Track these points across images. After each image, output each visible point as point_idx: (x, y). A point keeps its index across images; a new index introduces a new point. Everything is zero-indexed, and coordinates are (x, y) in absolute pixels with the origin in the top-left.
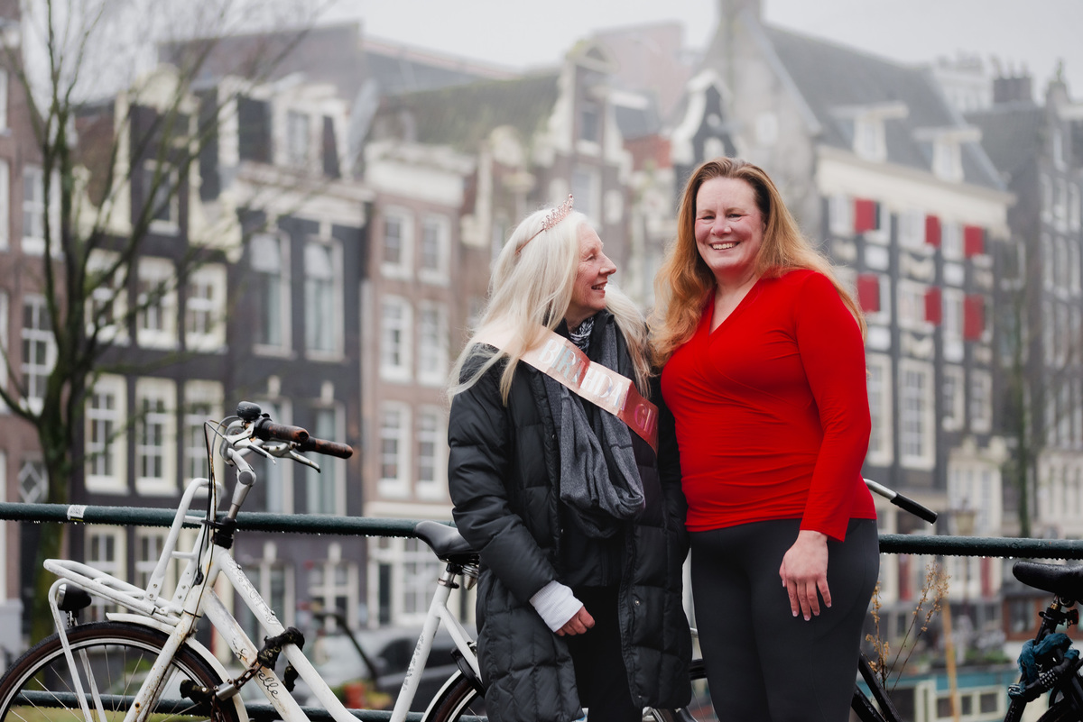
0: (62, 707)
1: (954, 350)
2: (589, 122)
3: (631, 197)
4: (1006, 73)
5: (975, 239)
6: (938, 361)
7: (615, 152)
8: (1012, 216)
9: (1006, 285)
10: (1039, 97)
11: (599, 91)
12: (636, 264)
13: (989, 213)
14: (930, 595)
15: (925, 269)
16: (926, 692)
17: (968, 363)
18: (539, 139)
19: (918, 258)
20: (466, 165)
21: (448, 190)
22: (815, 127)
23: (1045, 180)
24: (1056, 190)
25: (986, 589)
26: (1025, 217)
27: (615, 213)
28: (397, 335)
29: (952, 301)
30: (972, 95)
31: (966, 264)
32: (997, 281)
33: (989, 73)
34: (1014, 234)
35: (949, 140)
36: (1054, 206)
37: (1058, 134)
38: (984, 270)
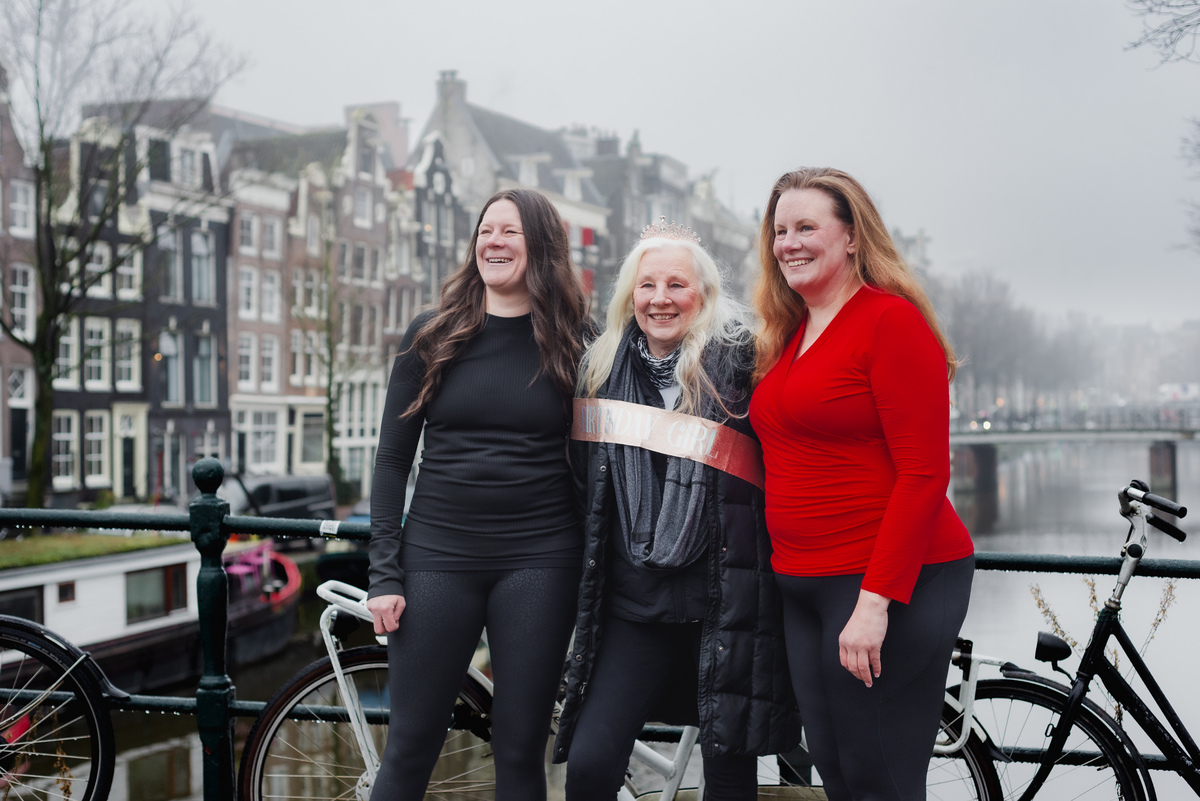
2: (366, 161)
3: (391, 208)
4: (603, 137)
5: (589, 236)
7: (382, 180)
8: (609, 222)
9: (606, 262)
10: (623, 151)
11: (372, 141)
12: (393, 248)
13: (598, 222)
18: (337, 170)
20: (291, 186)
21: (281, 201)
22: (497, 167)
23: (627, 202)
24: (633, 207)
26: (614, 222)
27: (381, 217)
28: (249, 291)
30: (582, 150)
31: (583, 251)
32: (600, 261)
33: (592, 137)
34: (610, 233)
35: (574, 177)
36: (632, 217)
37: (634, 175)
38: (593, 254)
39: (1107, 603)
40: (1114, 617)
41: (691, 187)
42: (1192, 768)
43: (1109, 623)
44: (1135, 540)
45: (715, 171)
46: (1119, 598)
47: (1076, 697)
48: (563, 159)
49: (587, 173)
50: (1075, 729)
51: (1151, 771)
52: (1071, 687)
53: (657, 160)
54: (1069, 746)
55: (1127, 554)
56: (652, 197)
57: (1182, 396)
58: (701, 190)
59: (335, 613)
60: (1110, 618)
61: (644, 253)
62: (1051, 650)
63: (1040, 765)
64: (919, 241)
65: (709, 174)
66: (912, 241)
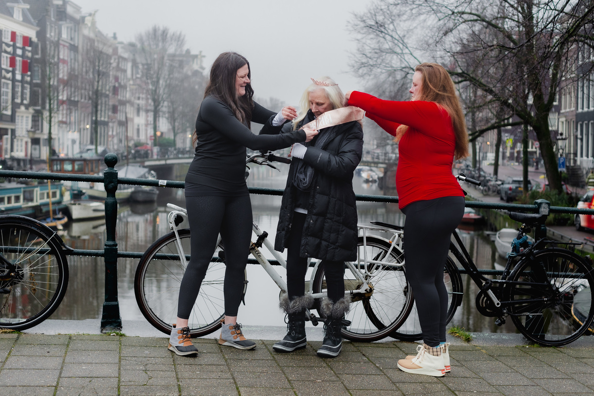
0: (169, 259)
1: (18, 77)
5: (27, 41)
6: (13, 80)
8: (38, 34)
9: (36, 56)
13: (32, 33)
14: (8, 156)
15: (10, 49)
16: (37, 191)
17: (22, 81)
19: (8, 45)
24: (51, 27)
25: (26, 155)
26: (41, 34)
31: (23, 49)
32: (32, 55)
34: (38, 40)
35: (19, 8)
36: (51, 32)
37: (52, 9)
38: (29, 51)
41: (83, 18)
42: (473, 271)
45: (96, 12)
49: (27, 6)
51: (461, 275)
56: (61, 23)
58: (88, 20)
59: (176, 216)
64: (199, 57)
65: (93, 12)
66: (196, 57)
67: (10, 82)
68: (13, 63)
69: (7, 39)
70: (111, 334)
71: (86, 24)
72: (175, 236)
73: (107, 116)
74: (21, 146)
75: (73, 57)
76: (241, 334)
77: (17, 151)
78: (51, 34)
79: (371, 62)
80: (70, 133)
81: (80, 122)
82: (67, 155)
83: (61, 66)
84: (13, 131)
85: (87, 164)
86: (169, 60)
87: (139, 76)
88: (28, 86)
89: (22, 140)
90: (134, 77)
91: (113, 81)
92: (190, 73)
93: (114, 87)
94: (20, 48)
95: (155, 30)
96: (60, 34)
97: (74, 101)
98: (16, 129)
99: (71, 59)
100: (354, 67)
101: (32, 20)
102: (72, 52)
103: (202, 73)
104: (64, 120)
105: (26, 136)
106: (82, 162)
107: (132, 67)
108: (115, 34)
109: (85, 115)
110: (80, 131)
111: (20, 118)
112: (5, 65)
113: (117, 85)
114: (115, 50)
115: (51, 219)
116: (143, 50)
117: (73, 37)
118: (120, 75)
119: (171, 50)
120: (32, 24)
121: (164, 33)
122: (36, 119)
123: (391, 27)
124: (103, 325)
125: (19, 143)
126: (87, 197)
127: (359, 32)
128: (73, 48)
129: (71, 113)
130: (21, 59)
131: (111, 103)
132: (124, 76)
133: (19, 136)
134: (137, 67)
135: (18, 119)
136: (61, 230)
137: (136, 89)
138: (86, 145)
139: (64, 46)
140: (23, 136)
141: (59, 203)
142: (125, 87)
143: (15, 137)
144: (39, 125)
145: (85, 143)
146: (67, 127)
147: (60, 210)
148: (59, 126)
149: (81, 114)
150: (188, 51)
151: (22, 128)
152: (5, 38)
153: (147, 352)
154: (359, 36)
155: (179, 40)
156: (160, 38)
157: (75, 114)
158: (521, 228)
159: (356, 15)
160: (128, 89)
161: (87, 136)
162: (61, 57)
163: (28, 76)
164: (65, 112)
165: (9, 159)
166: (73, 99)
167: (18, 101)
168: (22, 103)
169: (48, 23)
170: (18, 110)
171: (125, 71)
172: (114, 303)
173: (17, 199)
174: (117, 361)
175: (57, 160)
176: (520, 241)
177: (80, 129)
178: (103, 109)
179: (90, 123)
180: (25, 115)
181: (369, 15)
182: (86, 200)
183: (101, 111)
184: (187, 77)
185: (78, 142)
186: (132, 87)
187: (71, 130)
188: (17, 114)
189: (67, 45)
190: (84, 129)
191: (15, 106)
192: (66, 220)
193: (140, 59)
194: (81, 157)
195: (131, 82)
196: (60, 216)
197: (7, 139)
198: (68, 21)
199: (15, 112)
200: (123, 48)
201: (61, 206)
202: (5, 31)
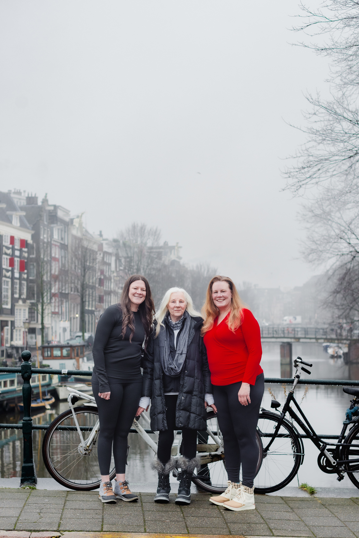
1: (17, 275)
4: (30, 196)
5: (23, 243)
6: (13, 278)
8: (33, 237)
9: (31, 256)
10: (40, 203)
13: (27, 237)
14: (8, 345)
15: (9, 252)
17: (20, 279)
19: (8, 248)
24: (44, 230)
25: (24, 344)
26: (36, 237)
29: (17, 260)
30: (20, 201)
31: (21, 250)
32: (29, 255)
33: (24, 196)
34: (33, 242)
35: (17, 215)
36: (44, 235)
37: (45, 214)
38: (25, 252)
39: (290, 391)
40: (292, 395)
41: (72, 220)
42: (313, 436)
43: (291, 397)
44: (298, 374)
45: (82, 214)
46: (294, 390)
47: (282, 418)
48: (12, 206)
49: (23, 213)
50: (281, 427)
51: (302, 439)
52: (280, 415)
53: (55, 207)
54: (279, 432)
55: (296, 378)
56: (52, 225)
57: (294, 322)
58: (76, 222)
59: (72, 396)
60: (291, 395)
61: (172, 294)
62: (275, 405)
63: (272, 438)
64: (176, 248)
65: (80, 215)
66: (173, 248)
67: (9, 280)
68: (12, 263)
69: (7, 242)
70: (26, 488)
71: (75, 225)
72: (72, 412)
73: (94, 306)
74: (20, 335)
75: (63, 254)
76: (128, 489)
77: (16, 340)
78: (44, 237)
79: (320, 248)
80: (62, 322)
81: (70, 311)
82: (59, 342)
83: (53, 264)
84: (13, 323)
85: (74, 350)
86: (148, 252)
87: (122, 268)
88: (24, 283)
89: (20, 330)
90: (118, 270)
91: (99, 274)
92: (167, 263)
93: (100, 279)
94: (17, 250)
95: (134, 227)
96: (52, 236)
97: (65, 294)
98: (15, 321)
99: (62, 257)
100: (304, 253)
101: (28, 225)
102: (63, 250)
103: (179, 262)
104: (57, 310)
105: (23, 326)
106: (69, 349)
107: (116, 261)
108: (101, 232)
109: (74, 305)
110: (70, 320)
111: (18, 311)
112: (5, 265)
113: (102, 277)
114: (101, 246)
115: (41, 399)
116: (124, 244)
117: (63, 236)
118: (105, 268)
119: (149, 244)
120: (28, 228)
121: (143, 228)
122: (32, 311)
123: (338, 215)
124: (22, 482)
125: (18, 333)
126: (73, 379)
127: (308, 222)
128: (64, 247)
129: (62, 304)
130: (19, 259)
131: (97, 294)
132: (109, 269)
133: (18, 327)
134: (120, 261)
135: (17, 312)
136: (48, 409)
137: (119, 281)
138: (76, 332)
139: (56, 245)
140: (21, 327)
141: (49, 385)
142: (110, 279)
143: (14, 328)
144: (34, 317)
145: (75, 330)
146: (59, 317)
147: (49, 392)
148: (52, 316)
149: (71, 304)
150: (166, 243)
151: (20, 320)
152: (5, 242)
153: (47, 500)
154: (308, 225)
155: (156, 234)
156: (139, 234)
157: (66, 305)
158: (353, 400)
159: (304, 207)
160: (112, 280)
161: (77, 323)
162: (53, 255)
163: (25, 274)
164: (57, 304)
165: (9, 347)
166: (64, 292)
167: (17, 296)
168: (20, 298)
169: (41, 227)
170: (16, 304)
171: (109, 264)
172: (30, 464)
173: (12, 382)
174: (22, 506)
175: (47, 347)
176: (352, 410)
177: (71, 318)
178: (91, 300)
179: (79, 312)
180: (23, 308)
181: (317, 205)
182: (72, 383)
183: (89, 301)
184: (165, 266)
185: (68, 330)
186: (115, 278)
187: (63, 320)
188: (16, 308)
189: (58, 244)
190: (74, 318)
191: (14, 301)
192: (53, 400)
193: (122, 253)
194: (68, 343)
195: (115, 274)
196: (48, 397)
197: (8, 329)
198: (59, 223)
199: (14, 306)
200: (107, 244)
201: (50, 388)
202: (5, 236)
